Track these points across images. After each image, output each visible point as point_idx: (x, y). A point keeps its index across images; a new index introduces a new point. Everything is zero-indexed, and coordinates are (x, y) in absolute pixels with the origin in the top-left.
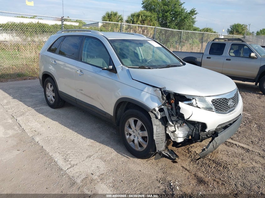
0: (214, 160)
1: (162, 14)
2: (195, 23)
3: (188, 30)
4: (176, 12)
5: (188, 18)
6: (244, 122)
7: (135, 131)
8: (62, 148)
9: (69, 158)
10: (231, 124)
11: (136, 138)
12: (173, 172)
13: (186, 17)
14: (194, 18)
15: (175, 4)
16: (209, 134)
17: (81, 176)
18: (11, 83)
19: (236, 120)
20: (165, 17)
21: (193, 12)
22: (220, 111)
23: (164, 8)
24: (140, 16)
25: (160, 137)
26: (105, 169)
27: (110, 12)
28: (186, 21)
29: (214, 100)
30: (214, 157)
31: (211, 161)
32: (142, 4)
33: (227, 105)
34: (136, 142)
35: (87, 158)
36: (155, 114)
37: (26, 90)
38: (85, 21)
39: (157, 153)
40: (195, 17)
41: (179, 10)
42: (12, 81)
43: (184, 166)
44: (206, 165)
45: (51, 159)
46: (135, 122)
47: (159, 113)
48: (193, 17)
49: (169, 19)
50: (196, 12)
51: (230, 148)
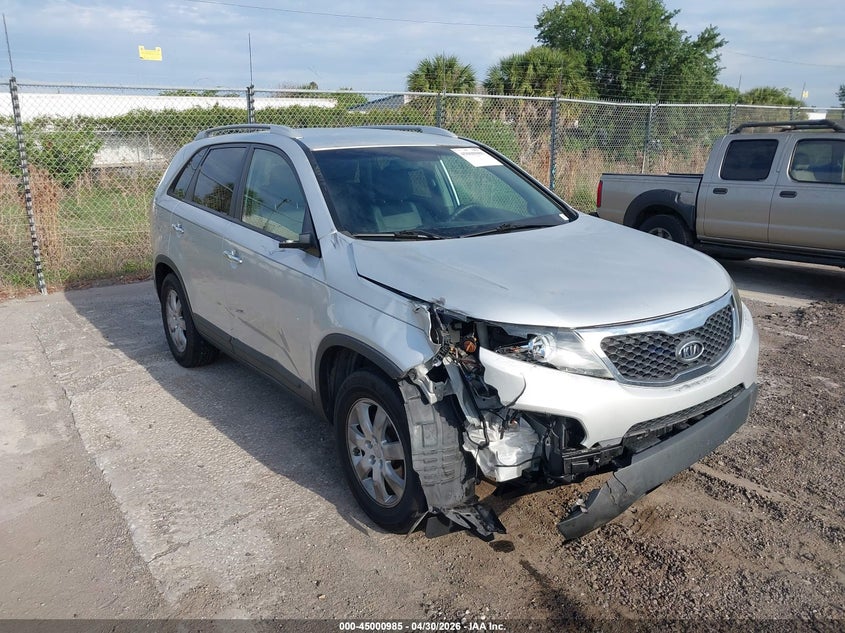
0: (642, 545)
1: (603, 54)
2: (717, 77)
3: (693, 102)
4: (649, 44)
5: (691, 62)
6: (806, 412)
7: (373, 442)
8: (165, 491)
9: (173, 523)
10: (692, 422)
11: (378, 464)
12: (486, 580)
13: (686, 59)
14: (713, 60)
15: (648, 19)
16: (598, 456)
17: (187, 581)
18: (102, 290)
19: (721, 406)
20: (612, 65)
21: (708, 40)
22: (640, 377)
23: (609, 35)
24: (531, 67)
25: (439, 463)
26: (267, 563)
27: (432, 61)
28: (685, 70)
29: (612, 339)
30: (648, 535)
31: (631, 547)
32: (537, 27)
33: (673, 354)
34: (376, 476)
35: (226, 524)
36: (418, 387)
37: (131, 311)
38: (366, 96)
39: (430, 515)
40: (718, 57)
41: (659, 38)
42: (103, 286)
43: (530, 561)
44: (608, 559)
45: (121, 524)
46: (372, 411)
47: (431, 383)
48: (710, 56)
49: (628, 67)
50: (718, 40)
51: (719, 503)
